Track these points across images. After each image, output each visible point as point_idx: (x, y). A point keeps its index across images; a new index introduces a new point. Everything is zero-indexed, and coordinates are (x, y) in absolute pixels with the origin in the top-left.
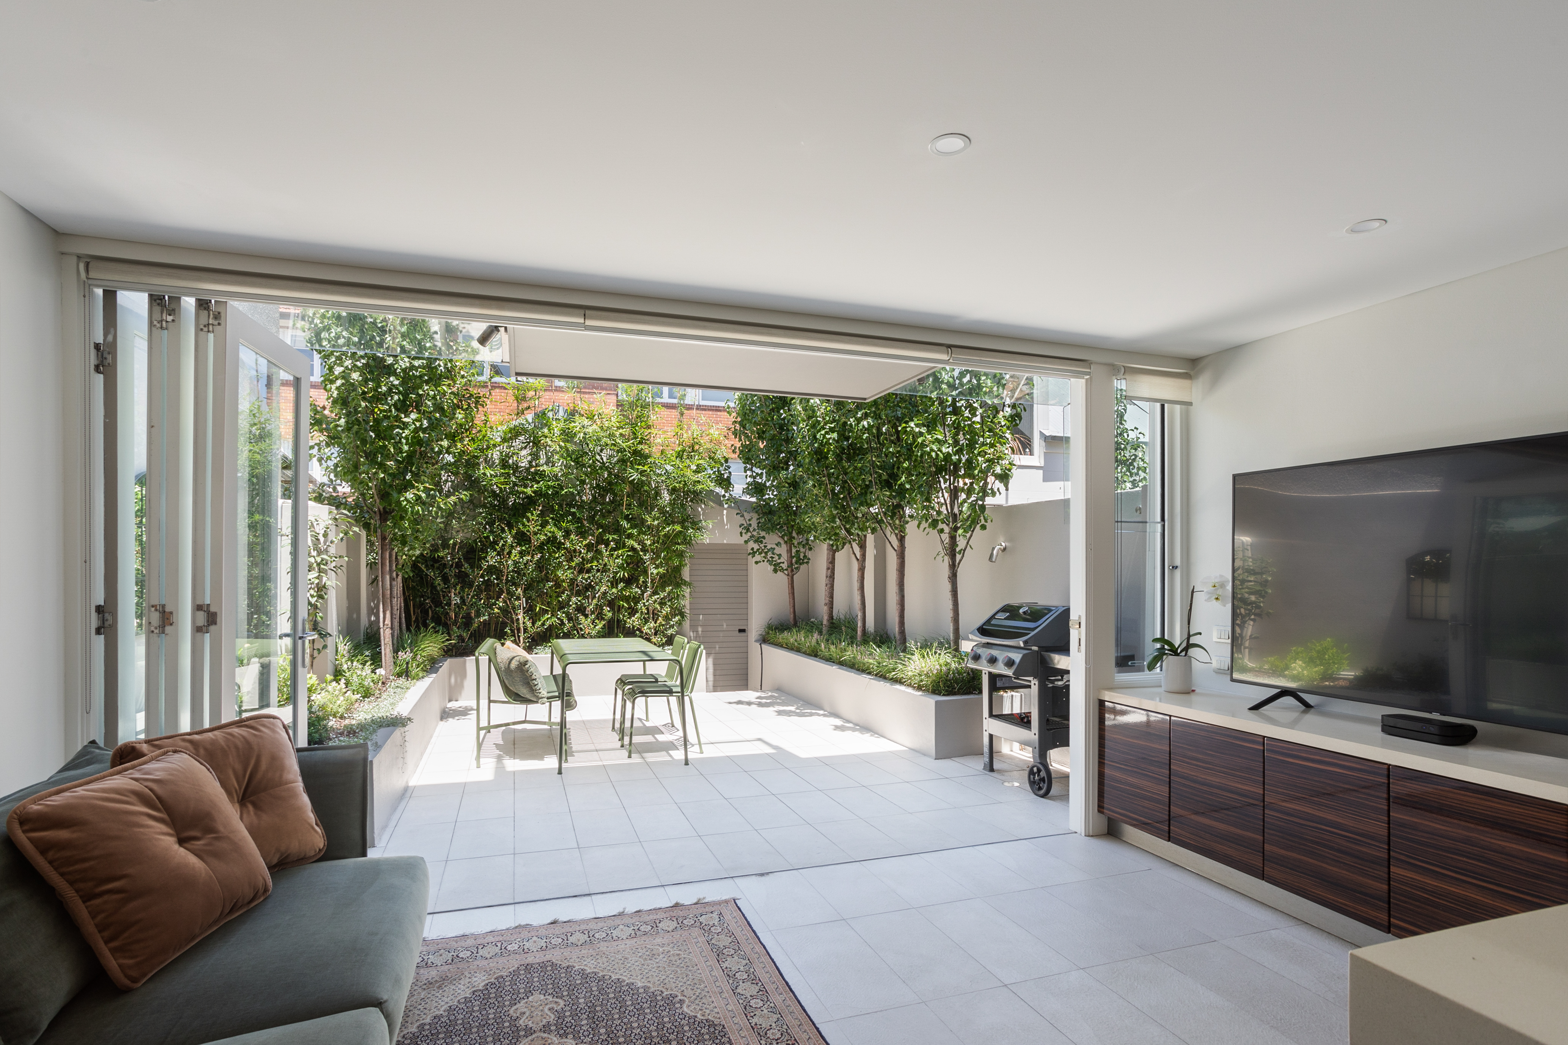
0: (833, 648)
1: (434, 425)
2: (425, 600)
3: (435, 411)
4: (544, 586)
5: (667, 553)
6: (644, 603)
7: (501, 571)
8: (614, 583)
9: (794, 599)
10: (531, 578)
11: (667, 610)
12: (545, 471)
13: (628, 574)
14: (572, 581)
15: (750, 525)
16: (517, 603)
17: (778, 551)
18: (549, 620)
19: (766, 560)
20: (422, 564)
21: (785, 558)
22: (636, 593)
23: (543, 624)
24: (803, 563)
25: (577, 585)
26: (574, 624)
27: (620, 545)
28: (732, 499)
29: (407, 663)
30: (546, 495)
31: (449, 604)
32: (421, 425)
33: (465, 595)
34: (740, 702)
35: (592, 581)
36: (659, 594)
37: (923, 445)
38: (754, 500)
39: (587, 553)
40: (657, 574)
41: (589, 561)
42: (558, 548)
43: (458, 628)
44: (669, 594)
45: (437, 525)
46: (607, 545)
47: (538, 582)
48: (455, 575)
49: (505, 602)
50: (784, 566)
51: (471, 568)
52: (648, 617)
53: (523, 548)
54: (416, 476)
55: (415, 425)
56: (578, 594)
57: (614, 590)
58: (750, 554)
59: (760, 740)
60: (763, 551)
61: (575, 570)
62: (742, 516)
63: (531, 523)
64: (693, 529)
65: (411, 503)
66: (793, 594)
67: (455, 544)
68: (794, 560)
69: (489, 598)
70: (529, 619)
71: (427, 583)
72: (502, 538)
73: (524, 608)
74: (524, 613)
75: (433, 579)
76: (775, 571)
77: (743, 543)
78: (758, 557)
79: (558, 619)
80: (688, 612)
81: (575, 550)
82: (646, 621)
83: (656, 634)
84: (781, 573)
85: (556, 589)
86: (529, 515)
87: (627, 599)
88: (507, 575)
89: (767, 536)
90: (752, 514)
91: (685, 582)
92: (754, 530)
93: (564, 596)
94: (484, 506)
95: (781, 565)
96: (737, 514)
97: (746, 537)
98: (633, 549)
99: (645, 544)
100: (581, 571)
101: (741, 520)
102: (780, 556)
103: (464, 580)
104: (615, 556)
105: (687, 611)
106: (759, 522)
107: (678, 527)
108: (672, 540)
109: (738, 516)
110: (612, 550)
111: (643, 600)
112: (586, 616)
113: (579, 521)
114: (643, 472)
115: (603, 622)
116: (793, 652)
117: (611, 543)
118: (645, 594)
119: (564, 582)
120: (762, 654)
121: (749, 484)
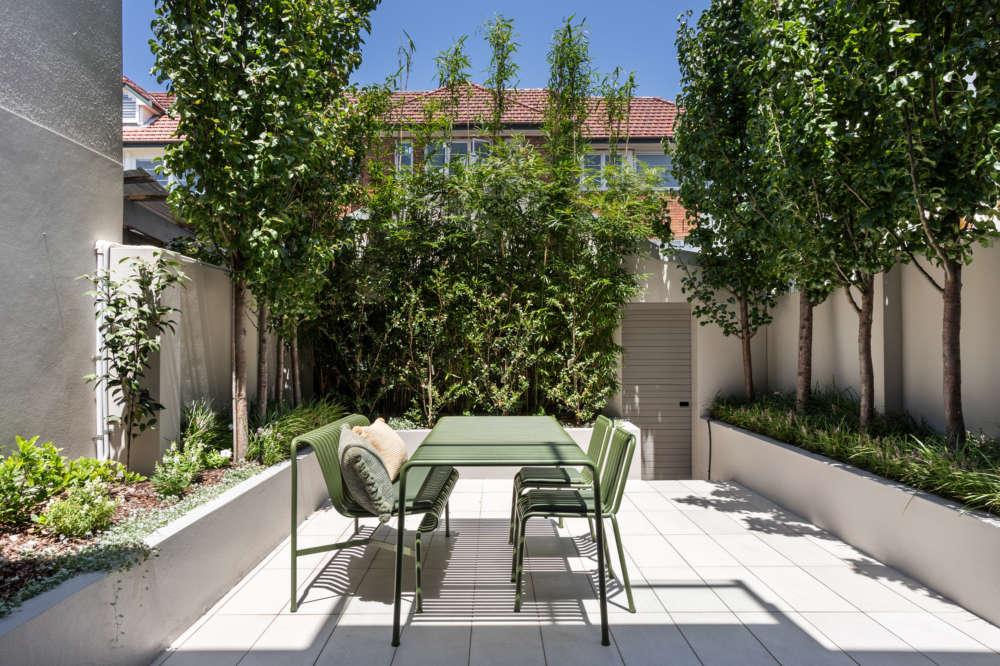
0: (821, 434)
4: (455, 351)
5: (595, 312)
6: (567, 371)
7: (407, 334)
8: (533, 347)
9: (750, 367)
10: (441, 343)
11: (594, 379)
12: (452, 221)
13: (548, 337)
14: (485, 346)
15: (695, 279)
16: (424, 370)
17: (730, 308)
18: (459, 390)
19: (714, 321)
21: (739, 316)
22: (559, 359)
23: (453, 394)
24: (763, 323)
25: (491, 350)
26: (486, 396)
27: (539, 304)
28: (671, 252)
31: (354, 371)
33: (371, 361)
34: (691, 500)
35: (508, 346)
36: (584, 360)
38: (697, 250)
39: (501, 313)
40: (583, 336)
41: (503, 323)
42: (470, 311)
43: (363, 398)
44: (597, 361)
46: (523, 304)
47: (450, 347)
48: (361, 339)
49: (411, 369)
50: (739, 327)
51: (376, 331)
52: (573, 388)
53: (430, 308)
56: (492, 360)
57: (533, 357)
58: (694, 313)
59: (739, 584)
60: (710, 310)
61: (488, 333)
62: (685, 268)
63: (438, 279)
64: (625, 283)
66: (750, 361)
68: (750, 320)
69: (394, 364)
70: (438, 388)
71: (329, 348)
72: (407, 297)
73: (432, 376)
74: (432, 382)
75: (336, 344)
76: (727, 333)
77: (686, 301)
78: (704, 318)
79: (470, 388)
80: (620, 382)
81: (487, 311)
82: (570, 392)
83: (581, 407)
84: (734, 336)
85: (467, 355)
86: (435, 270)
87: (548, 367)
88: (413, 339)
89: (715, 291)
90: (696, 267)
91: (617, 346)
92: (700, 284)
93: (476, 363)
95: (734, 325)
96: (678, 267)
97: (689, 294)
98: (555, 308)
99: (569, 302)
100: (496, 334)
101: (684, 274)
102: (733, 314)
104: (532, 316)
105: (619, 380)
106: (705, 277)
107: (606, 282)
108: (600, 296)
109: (681, 268)
110: (530, 309)
111: (567, 367)
112: (500, 386)
113: (492, 278)
114: (565, 217)
115: (521, 390)
116: (754, 434)
117: (529, 301)
118: (569, 361)
119: (476, 346)
120: (710, 433)
121: (692, 231)
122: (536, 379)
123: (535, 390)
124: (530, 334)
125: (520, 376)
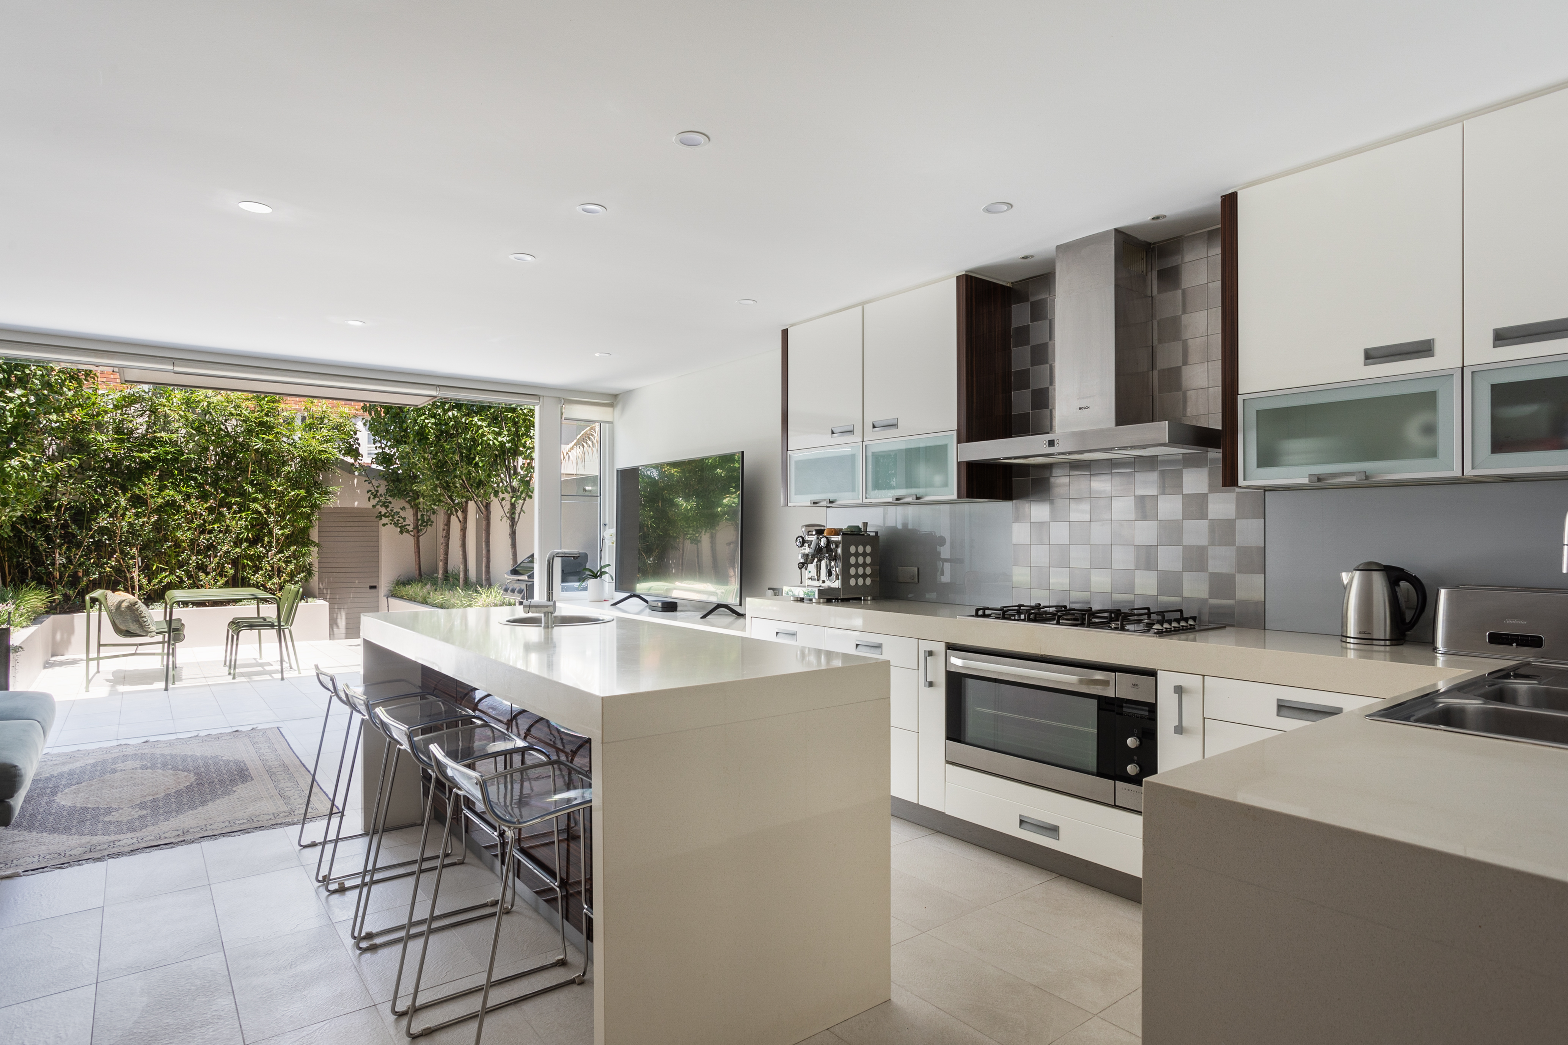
1: (41, 401)
2: (24, 560)
3: (43, 388)
4: (162, 546)
5: (293, 515)
6: (268, 561)
7: (114, 532)
8: (237, 543)
9: (419, 557)
10: (148, 539)
11: (292, 567)
12: (163, 438)
13: (252, 534)
14: (192, 542)
15: (378, 491)
16: (131, 562)
17: (402, 514)
18: (165, 577)
19: (392, 523)
20: (21, 525)
21: (410, 520)
22: (261, 552)
23: (161, 582)
24: (426, 525)
25: (198, 545)
26: (194, 581)
27: (243, 508)
28: (361, 467)
29: (10, 613)
30: (165, 461)
31: (53, 564)
32: (28, 400)
33: (72, 555)
35: (214, 541)
36: (283, 553)
37: (483, 435)
38: (381, 468)
39: (208, 515)
40: (282, 534)
41: (210, 523)
42: (178, 512)
43: (63, 587)
44: (294, 553)
45: (42, 488)
46: (229, 508)
47: (156, 542)
48: (60, 536)
49: (118, 561)
50: (410, 528)
51: (79, 529)
52: (273, 574)
53: (139, 510)
54: (22, 445)
55: (21, 400)
56: (199, 553)
57: (238, 550)
58: (377, 517)
60: (391, 515)
61: (196, 531)
62: (371, 482)
63: (148, 487)
64: (319, 493)
65: (16, 469)
66: (418, 552)
67: (60, 506)
68: (420, 522)
69: (99, 557)
70: (145, 577)
71: (26, 544)
72: (115, 501)
73: (139, 567)
74: (139, 572)
75: (34, 540)
76: (401, 532)
77: (371, 507)
78: (385, 520)
79: (177, 577)
80: (317, 570)
81: (195, 513)
82: (271, 578)
84: (407, 534)
85: (175, 549)
86: (146, 479)
87: (250, 558)
88: (121, 536)
89: (393, 501)
90: (379, 481)
91: (313, 542)
92: (382, 495)
93: (184, 556)
94: (94, 469)
95: (407, 527)
96: (365, 481)
97: (374, 502)
98: (257, 512)
99: (270, 508)
100: (203, 532)
101: (370, 487)
102: (405, 519)
103: (70, 540)
104: (237, 518)
105: (315, 569)
106: (387, 489)
107: (303, 492)
108: (297, 503)
109: (367, 483)
110: (235, 512)
111: (268, 558)
112: (207, 574)
113: (200, 485)
114: (268, 441)
115: (226, 576)
116: (411, 602)
117: (234, 507)
118: (270, 553)
119: (184, 542)
120: (388, 606)
121: (377, 454)
122: (240, 568)
123: (238, 578)
124: (235, 533)
125: (226, 565)
